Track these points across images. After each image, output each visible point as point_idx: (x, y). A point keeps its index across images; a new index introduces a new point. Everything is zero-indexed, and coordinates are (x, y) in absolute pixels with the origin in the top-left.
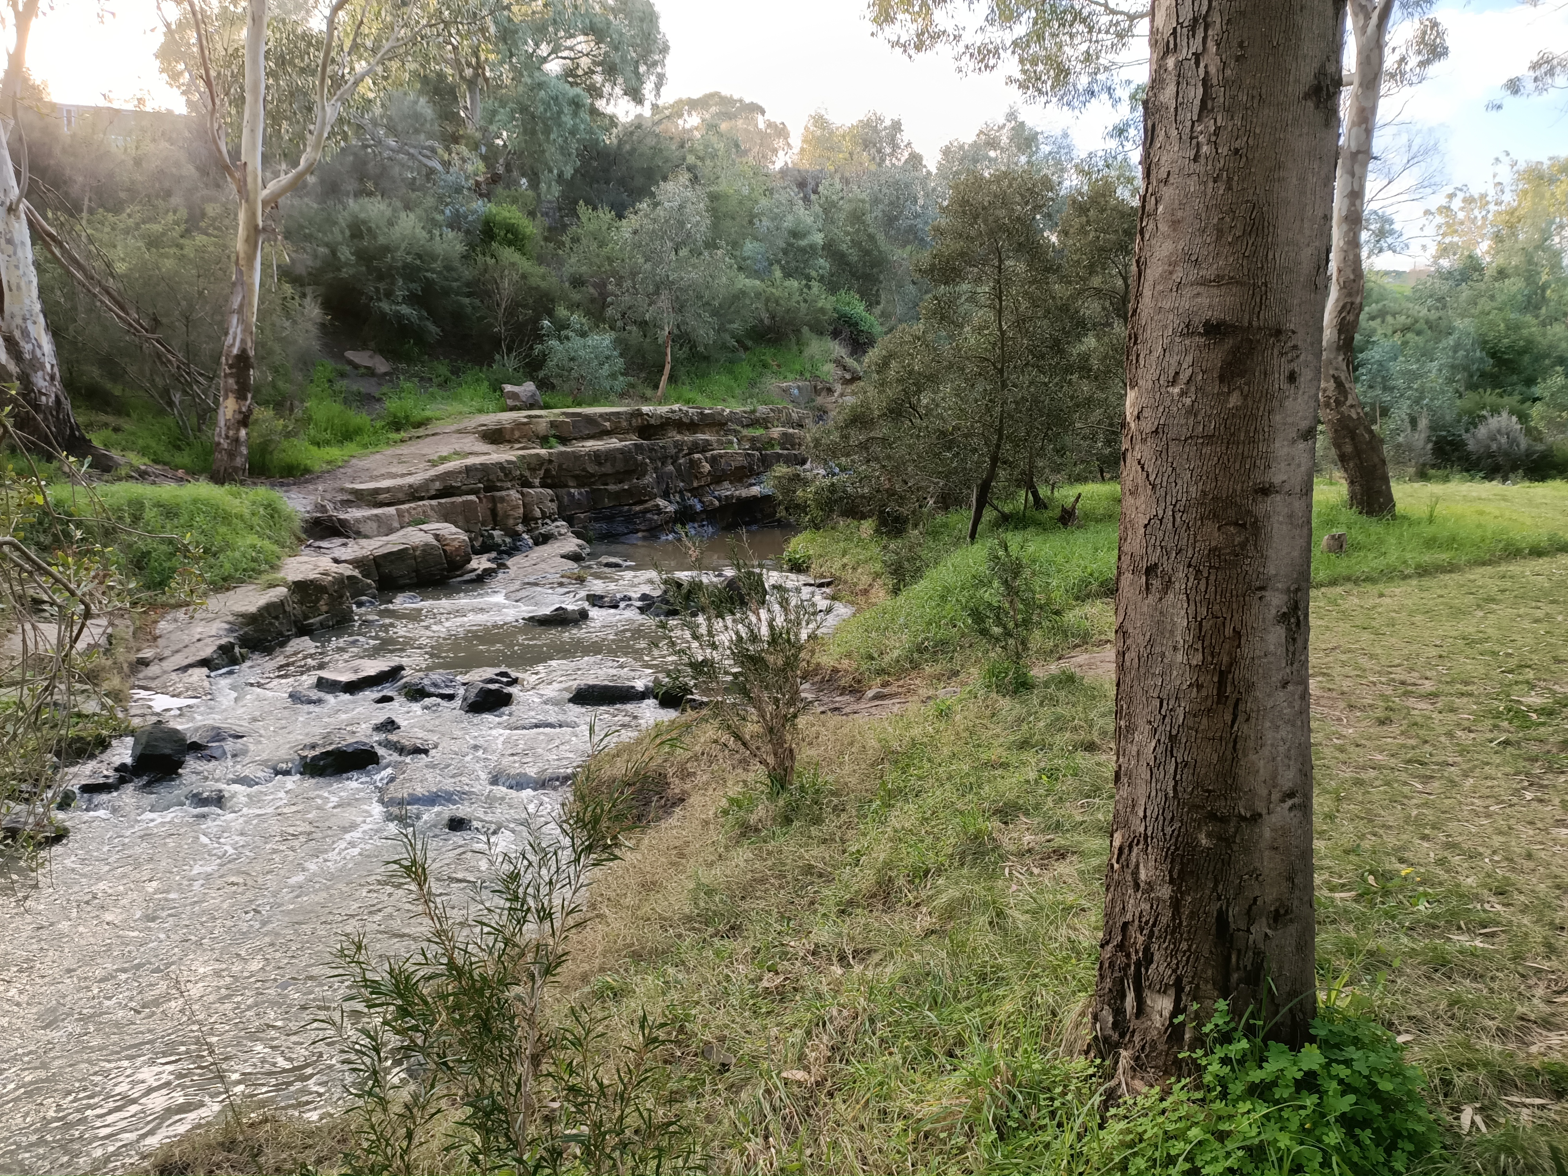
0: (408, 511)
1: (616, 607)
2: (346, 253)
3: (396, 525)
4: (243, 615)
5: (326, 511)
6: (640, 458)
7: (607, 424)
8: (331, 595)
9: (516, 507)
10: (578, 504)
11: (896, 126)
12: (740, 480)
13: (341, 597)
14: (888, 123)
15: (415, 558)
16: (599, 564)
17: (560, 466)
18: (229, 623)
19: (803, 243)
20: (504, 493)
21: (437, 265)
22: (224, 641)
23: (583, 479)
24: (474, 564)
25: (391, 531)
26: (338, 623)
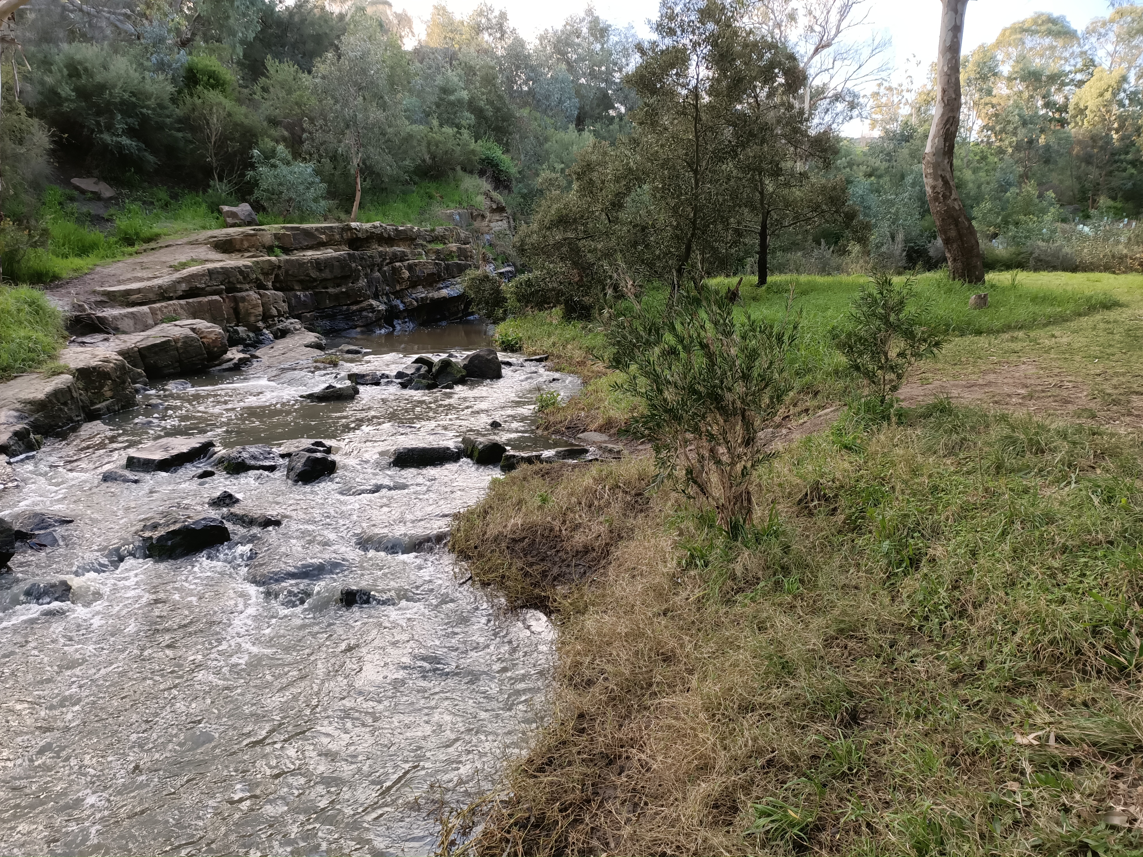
0: (160, 309)
1: (377, 384)
2: (66, 90)
3: (150, 322)
4: (31, 402)
5: (84, 310)
6: (354, 265)
7: (323, 236)
8: (114, 381)
9: (255, 306)
10: (304, 305)
11: (503, 16)
12: (431, 285)
13: (124, 382)
14: (497, 13)
15: (177, 349)
16: (341, 351)
17: (287, 272)
18: (17, 410)
19: (452, 98)
20: (244, 294)
21: (152, 103)
22: (18, 427)
23: (307, 284)
24: (229, 355)
25: (146, 327)
26: (123, 407)
